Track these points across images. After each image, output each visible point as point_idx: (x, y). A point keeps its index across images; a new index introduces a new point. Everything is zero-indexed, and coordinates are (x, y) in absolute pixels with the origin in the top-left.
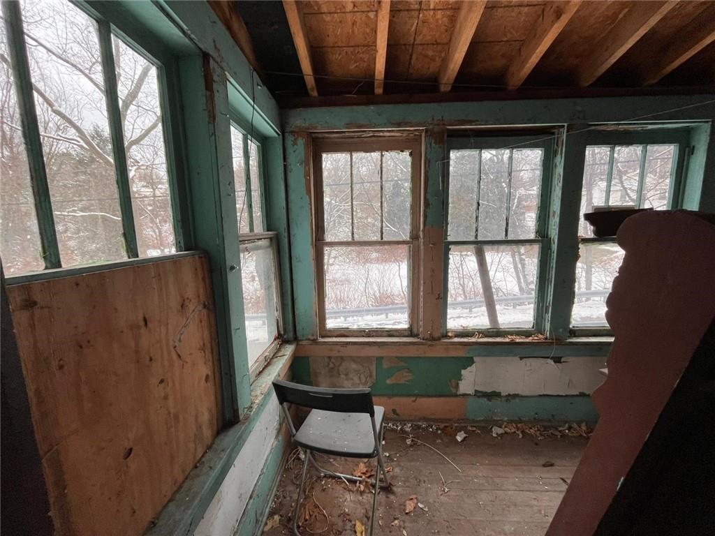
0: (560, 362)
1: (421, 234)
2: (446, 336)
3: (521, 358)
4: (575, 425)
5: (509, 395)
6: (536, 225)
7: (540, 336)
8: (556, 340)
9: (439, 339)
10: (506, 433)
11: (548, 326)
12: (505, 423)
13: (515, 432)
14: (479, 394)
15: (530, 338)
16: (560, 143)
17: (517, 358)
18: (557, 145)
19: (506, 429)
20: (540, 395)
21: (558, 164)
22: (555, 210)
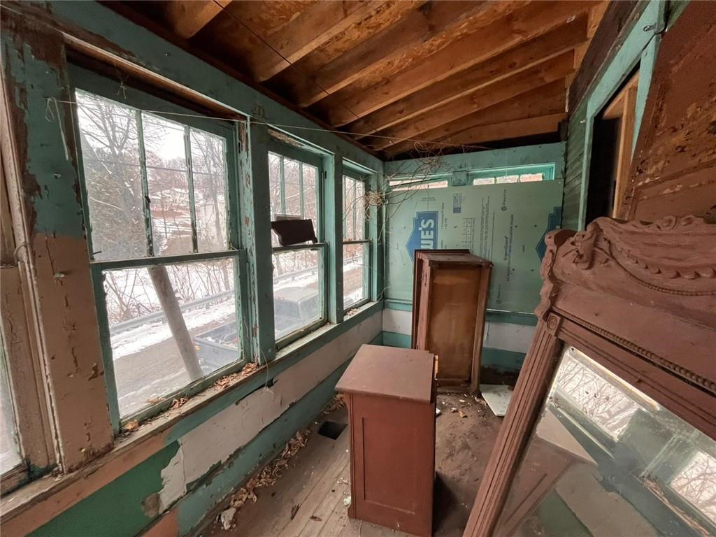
0: (272, 385)
1: (23, 253)
2: (121, 433)
3: (237, 404)
4: (292, 441)
5: (231, 456)
6: (227, 234)
7: (252, 365)
8: (268, 362)
9: (110, 448)
10: (238, 509)
11: (257, 351)
12: (233, 496)
13: (247, 498)
14: (192, 488)
15: (243, 373)
16: (243, 138)
17: (234, 405)
18: (240, 139)
19: (237, 503)
20: (260, 432)
21: (244, 161)
22: (248, 216)
